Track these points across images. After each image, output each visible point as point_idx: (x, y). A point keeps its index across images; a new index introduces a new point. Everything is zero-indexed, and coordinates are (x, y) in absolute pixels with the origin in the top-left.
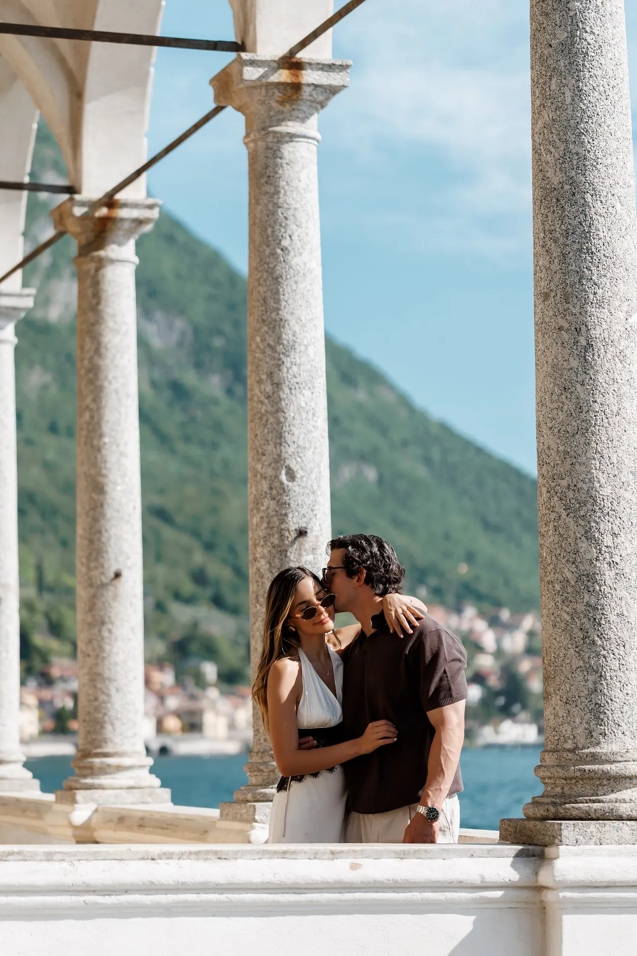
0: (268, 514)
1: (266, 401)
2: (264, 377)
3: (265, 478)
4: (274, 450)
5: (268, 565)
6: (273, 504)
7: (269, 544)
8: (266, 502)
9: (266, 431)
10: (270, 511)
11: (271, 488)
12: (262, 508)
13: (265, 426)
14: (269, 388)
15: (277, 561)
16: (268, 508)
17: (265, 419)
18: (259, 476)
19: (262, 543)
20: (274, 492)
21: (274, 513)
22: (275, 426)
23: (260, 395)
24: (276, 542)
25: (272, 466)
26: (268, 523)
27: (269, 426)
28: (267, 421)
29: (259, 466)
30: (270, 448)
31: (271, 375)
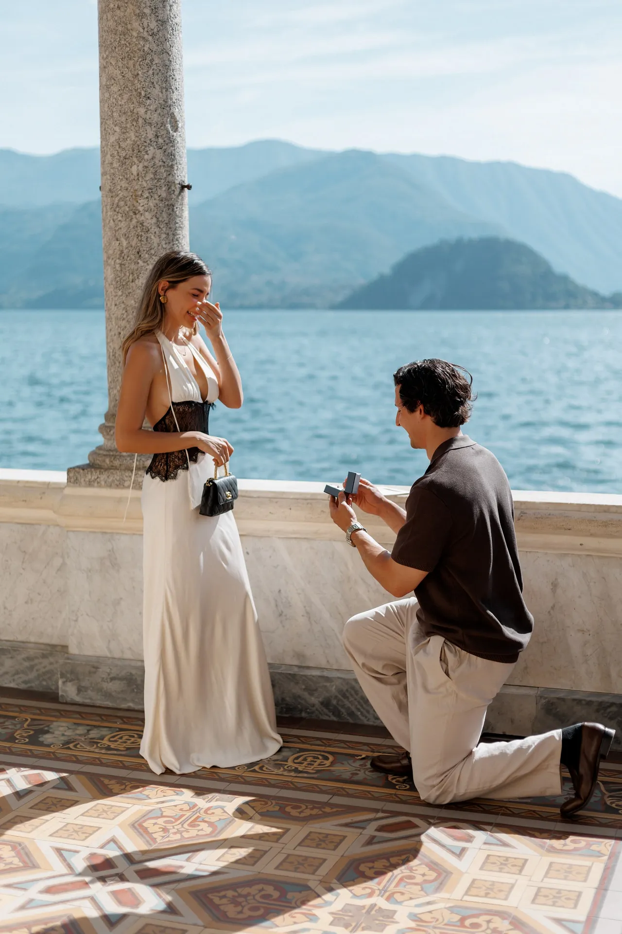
0: (154, 164)
1: (150, 38)
2: (147, 11)
3: (150, 124)
4: (160, 94)
5: (154, 220)
6: (159, 154)
7: (156, 197)
8: (151, 150)
9: (151, 72)
10: (157, 162)
11: (157, 136)
12: (146, 157)
13: (149, 66)
14: (153, 25)
15: (165, 215)
16: (153, 158)
17: (149, 58)
18: (141, 121)
19: (146, 195)
20: (160, 140)
21: (161, 163)
22: (160, 68)
23: (142, 30)
24: (164, 195)
25: (158, 112)
26: (155, 173)
27: (154, 67)
28: (152, 60)
29: (142, 111)
30: (156, 91)
31: (154, 10)
